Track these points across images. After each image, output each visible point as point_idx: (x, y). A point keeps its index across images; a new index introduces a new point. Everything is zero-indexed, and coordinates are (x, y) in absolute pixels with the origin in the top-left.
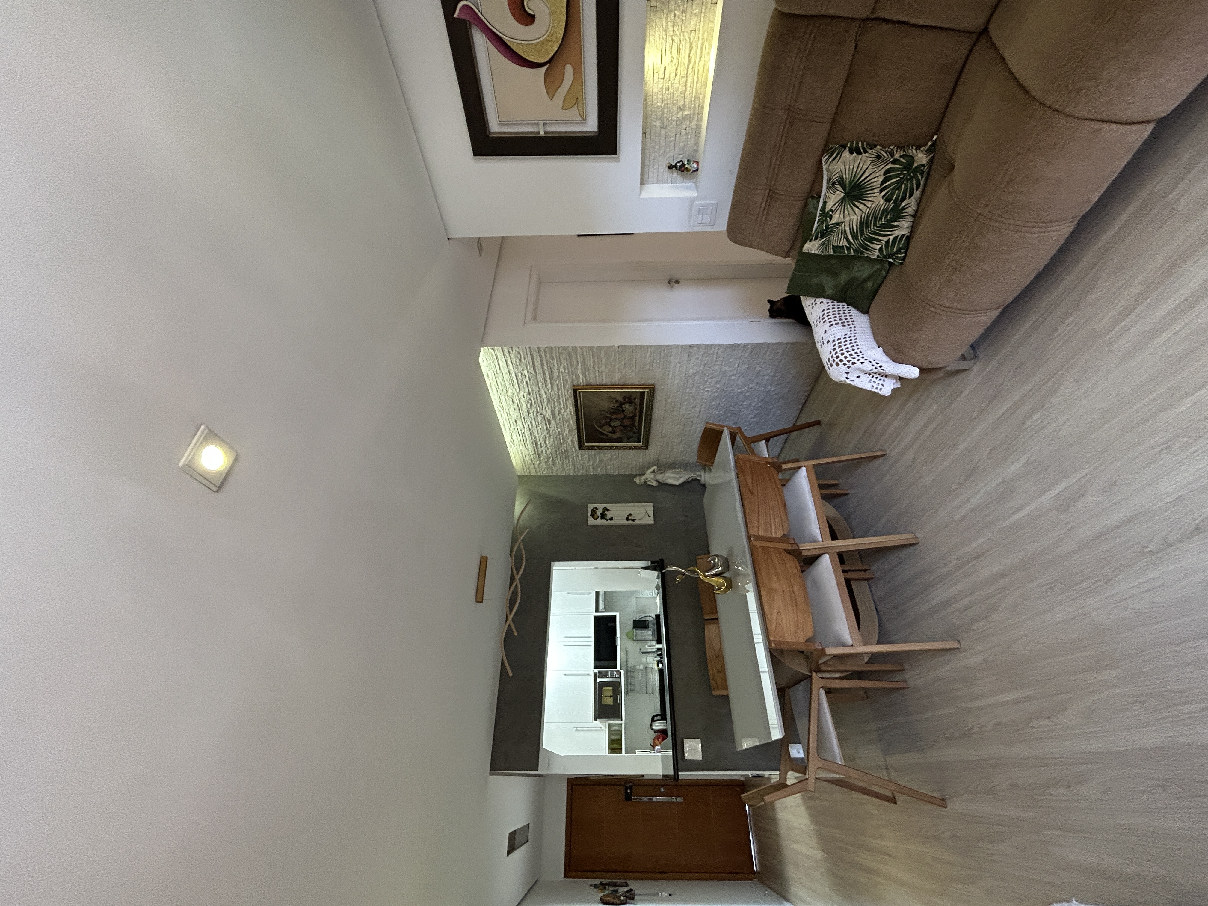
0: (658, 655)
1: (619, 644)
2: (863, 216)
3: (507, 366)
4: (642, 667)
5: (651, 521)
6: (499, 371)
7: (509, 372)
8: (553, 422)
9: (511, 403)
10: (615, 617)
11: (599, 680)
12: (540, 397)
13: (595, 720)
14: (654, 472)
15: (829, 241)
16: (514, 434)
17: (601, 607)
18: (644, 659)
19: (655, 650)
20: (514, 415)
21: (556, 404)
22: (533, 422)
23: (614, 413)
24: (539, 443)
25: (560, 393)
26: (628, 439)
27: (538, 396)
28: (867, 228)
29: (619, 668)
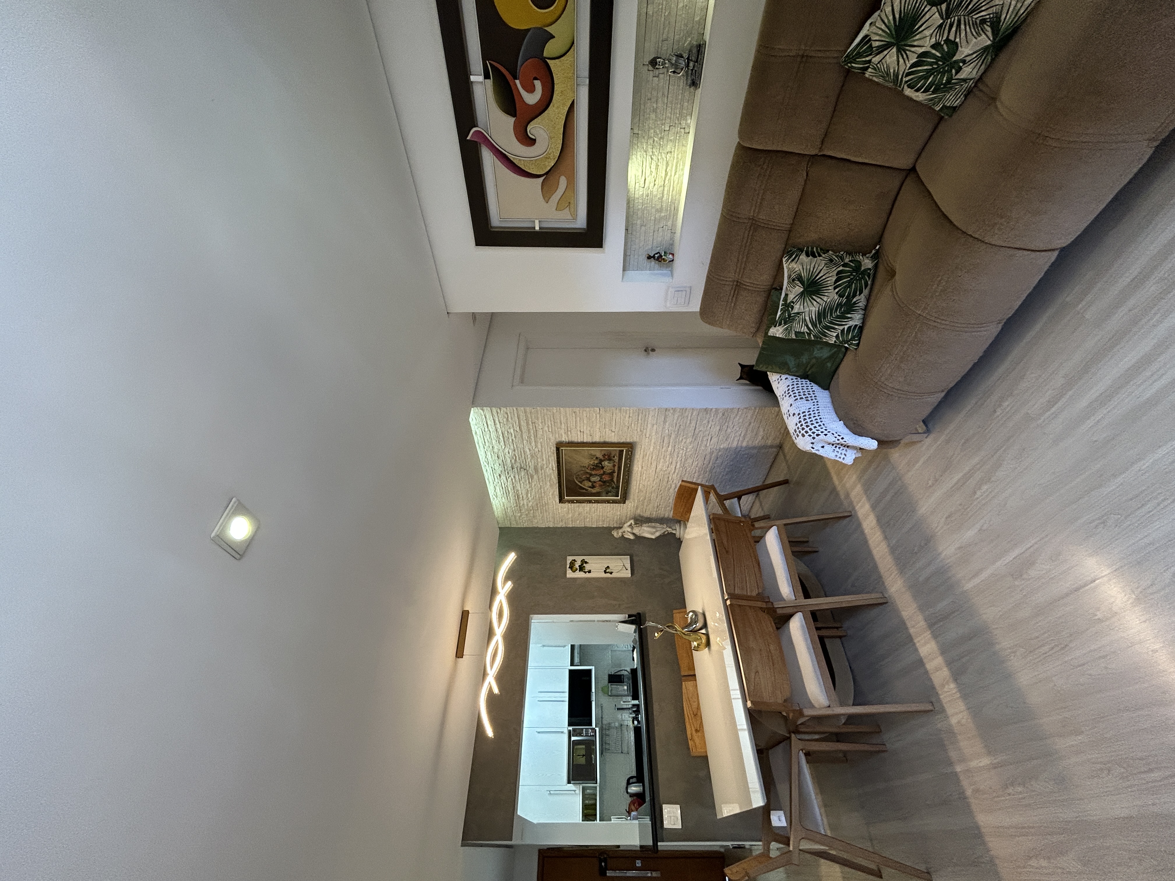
0: (634, 711)
1: (594, 699)
2: (820, 308)
3: (495, 425)
4: (617, 724)
5: (627, 574)
6: (486, 430)
7: (496, 430)
8: (535, 477)
9: (496, 458)
10: (590, 671)
11: (573, 738)
12: (525, 454)
13: (569, 782)
14: (631, 525)
15: (791, 327)
16: (498, 488)
17: (577, 660)
18: (619, 716)
19: (630, 706)
20: (498, 469)
21: (539, 460)
22: (517, 477)
23: (594, 469)
24: (521, 496)
25: (543, 451)
26: (607, 493)
27: (522, 452)
28: (824, 318)
29: (594, 726)
